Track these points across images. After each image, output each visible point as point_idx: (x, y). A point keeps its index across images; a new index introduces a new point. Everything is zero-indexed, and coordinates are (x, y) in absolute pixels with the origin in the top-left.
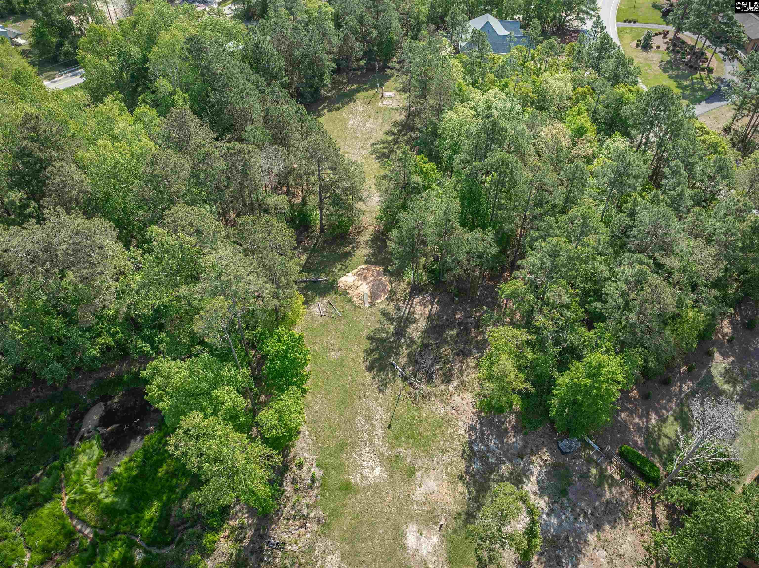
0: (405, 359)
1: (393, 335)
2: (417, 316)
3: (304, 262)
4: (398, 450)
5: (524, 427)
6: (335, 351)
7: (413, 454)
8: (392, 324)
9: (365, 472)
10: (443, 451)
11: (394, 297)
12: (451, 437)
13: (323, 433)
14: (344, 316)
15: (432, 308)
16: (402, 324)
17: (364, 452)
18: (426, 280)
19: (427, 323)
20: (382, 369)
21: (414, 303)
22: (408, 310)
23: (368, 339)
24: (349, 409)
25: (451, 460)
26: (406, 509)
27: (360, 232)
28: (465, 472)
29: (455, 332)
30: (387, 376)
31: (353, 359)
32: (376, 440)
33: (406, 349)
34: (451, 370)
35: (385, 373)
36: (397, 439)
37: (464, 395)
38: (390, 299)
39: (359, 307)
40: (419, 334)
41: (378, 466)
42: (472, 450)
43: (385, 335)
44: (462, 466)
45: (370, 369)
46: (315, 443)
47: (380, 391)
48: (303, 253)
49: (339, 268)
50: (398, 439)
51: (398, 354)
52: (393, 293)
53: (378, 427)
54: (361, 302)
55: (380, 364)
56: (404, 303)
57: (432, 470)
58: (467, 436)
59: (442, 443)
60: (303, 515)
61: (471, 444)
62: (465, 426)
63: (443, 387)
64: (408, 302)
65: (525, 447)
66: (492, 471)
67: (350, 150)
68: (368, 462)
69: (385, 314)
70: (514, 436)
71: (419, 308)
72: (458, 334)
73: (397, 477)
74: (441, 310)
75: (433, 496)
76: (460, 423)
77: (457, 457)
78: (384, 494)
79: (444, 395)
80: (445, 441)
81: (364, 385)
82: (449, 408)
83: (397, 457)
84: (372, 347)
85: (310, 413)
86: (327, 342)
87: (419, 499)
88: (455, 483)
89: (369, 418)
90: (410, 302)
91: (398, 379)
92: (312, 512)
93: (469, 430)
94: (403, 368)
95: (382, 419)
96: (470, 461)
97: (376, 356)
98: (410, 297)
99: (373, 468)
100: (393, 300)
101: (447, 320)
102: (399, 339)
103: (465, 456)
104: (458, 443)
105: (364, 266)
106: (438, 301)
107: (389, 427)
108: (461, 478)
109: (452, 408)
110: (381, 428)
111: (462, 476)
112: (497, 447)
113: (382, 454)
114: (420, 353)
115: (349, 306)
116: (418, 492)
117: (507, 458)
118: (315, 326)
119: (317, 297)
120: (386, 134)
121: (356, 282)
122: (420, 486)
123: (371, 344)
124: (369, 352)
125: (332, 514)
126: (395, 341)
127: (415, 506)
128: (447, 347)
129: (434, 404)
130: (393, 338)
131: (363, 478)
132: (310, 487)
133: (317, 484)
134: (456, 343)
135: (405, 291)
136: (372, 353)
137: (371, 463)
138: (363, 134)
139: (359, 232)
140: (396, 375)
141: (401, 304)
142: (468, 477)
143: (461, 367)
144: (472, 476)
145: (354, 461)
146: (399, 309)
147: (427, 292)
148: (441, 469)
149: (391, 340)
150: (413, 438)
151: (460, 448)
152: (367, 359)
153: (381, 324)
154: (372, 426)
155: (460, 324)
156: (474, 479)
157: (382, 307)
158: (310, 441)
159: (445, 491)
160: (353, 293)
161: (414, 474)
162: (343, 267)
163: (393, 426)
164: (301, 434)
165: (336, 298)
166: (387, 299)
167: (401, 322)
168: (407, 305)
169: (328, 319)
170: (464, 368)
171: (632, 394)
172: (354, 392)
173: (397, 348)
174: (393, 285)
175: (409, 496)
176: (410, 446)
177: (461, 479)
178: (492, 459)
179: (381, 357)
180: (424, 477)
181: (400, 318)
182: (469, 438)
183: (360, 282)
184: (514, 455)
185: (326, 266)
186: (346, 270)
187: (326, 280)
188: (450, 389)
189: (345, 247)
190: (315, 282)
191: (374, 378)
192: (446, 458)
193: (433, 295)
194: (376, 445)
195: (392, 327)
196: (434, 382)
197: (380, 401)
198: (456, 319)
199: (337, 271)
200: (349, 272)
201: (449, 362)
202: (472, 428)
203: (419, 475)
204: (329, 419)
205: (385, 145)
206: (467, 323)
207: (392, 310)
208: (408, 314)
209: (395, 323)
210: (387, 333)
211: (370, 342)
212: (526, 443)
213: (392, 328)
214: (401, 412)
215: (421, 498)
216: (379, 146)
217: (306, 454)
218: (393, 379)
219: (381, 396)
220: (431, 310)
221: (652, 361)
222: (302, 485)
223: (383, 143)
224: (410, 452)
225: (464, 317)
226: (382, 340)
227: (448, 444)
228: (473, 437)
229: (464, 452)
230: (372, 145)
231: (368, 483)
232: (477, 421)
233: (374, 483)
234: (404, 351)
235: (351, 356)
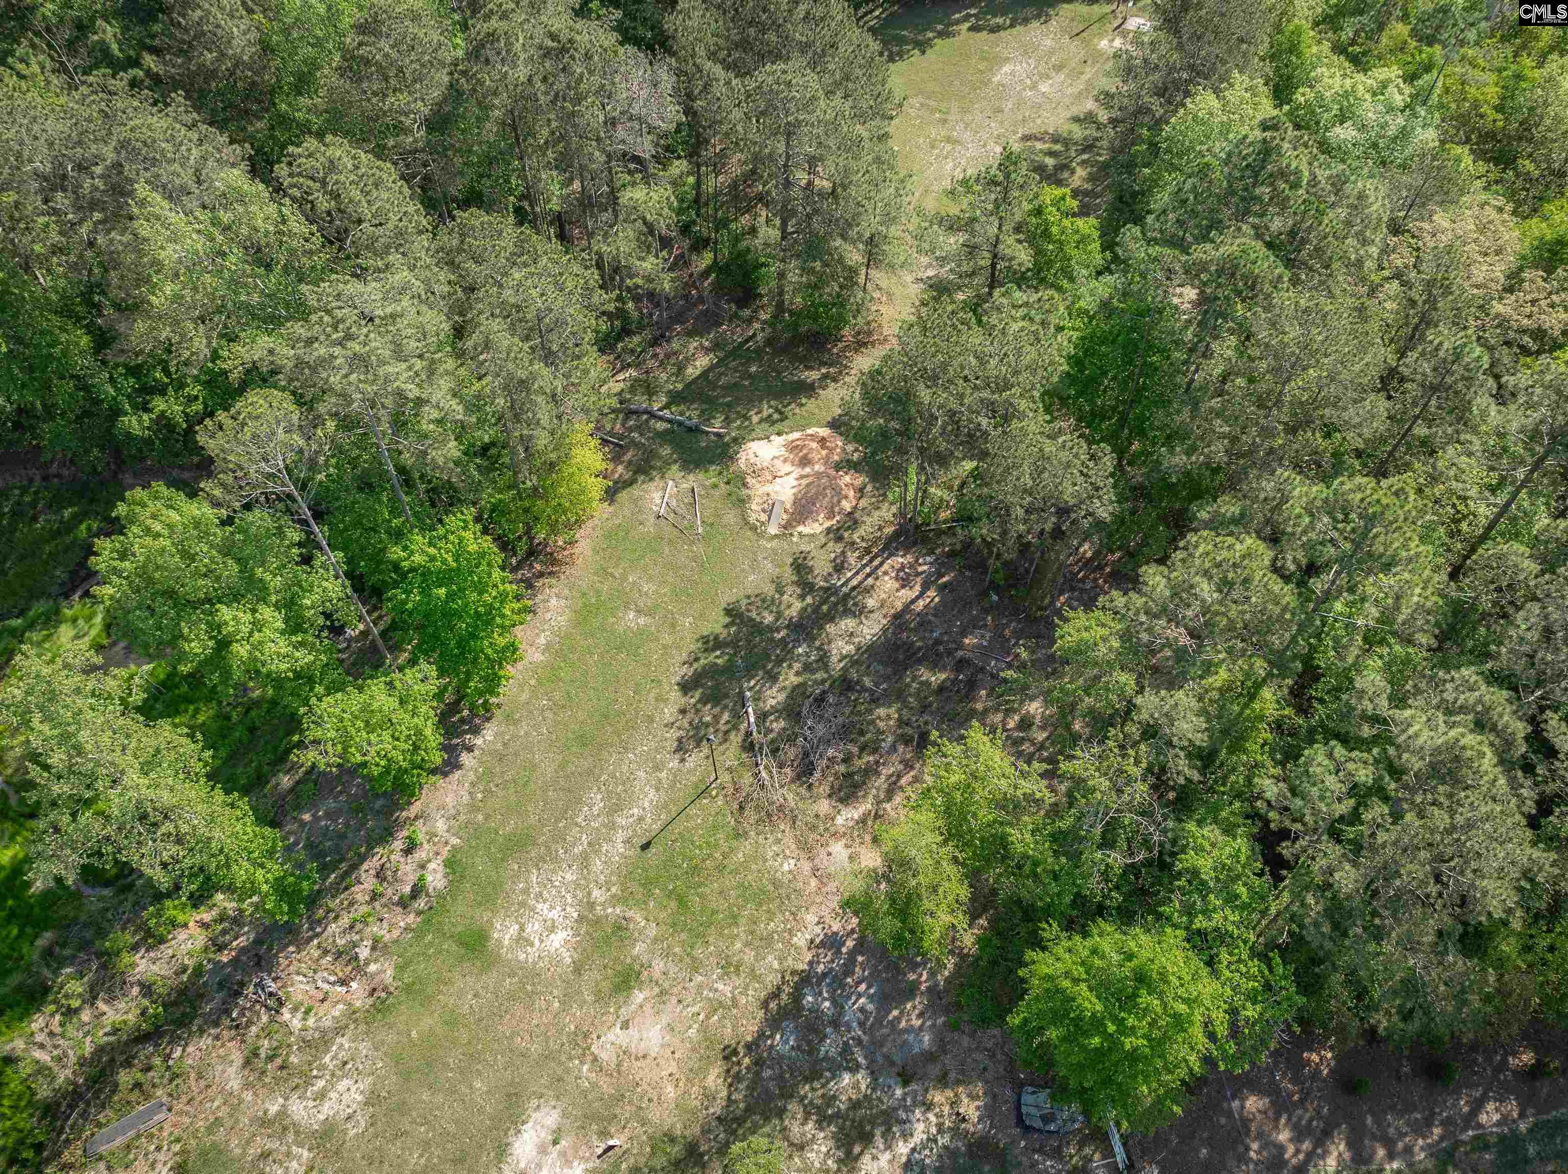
0: (782, 697)
1: (788, 627)
2: (871, 603)
3: (698, 372)
4: (629, 914)
5: (958, 1006)
6: (639, 611)
7: (656, 940)
8: (802, 597)
9: (533, 928)
10: (730, 967)
11: (846, 535)
12: (768, 940)
13: (501, 793)
14: (706, 539)
15: (921, 596)
16: (825, 608)
17: (557, 879)
18: (945, 522)
19: (885, 630)
20: (714, 698)
21: (886, 567)
22: (859, 578)
23: (728, 612)
24: (586, 764)
25: (734, 999)
26: (561, 1063)
27: (865, 344)
28: (749, 1047)
29: (937, 678)
30: (716, 718)
31: (665, 647)
32: (597, 865)
33: (798, 674)
34: (871, 771)
35: (717, 710)
36: (643, 885)
37: (863, 850)
38: (836, 534)
39: (754, 528)
40: (849, 649)
41: (566, 928)
42: (797, 996)
43: (769, 619)
44: (750, 1029)
45: (685, 687)
46: (473, 808)
47: (681, 748)
48: (707, 350)
49: (765, 414)
50: (647, 884)
51: (773, 678)
52: (852, 520)
53: (620, 836)
54: (764, 517)
55: (716, 687)
56: (860, 558)
57: (674, 1000)
58: (808, 957)
59: (738, 945)
60: (356, 958)
61: (805, 980)
62: (818, 930)
63: (824, 806)
64: (871, 561)
65: (930, 1057)
66: (813, 1075)
67: (967, 136)
68: (552, 908)
69: (801, 566)
70: (921, 1015)
71: (888, 584)
72: (941, 689)
73: (591, 976)
74: (938, 612)
75: (639, 1064)
76: (811, 918)
77: (751, 998)
78: (540, 1003)
79: (813, 828)
80: (747, 944)
81: (651, 719)
82: (806, 866)
83: (620, 928)
84: (724, 634)
85: (503, 734)
86: (634, 583)
87: (604, 1055)
88: (707, 1060)
89: (615, 808)
90: (876, 562)
91: (736, 739)
92: (376, 961)
93: (823, 944)
94: (762, 717)
95: (641, 819)
96: (774, 1022)
97: (719, 661)
98: (883, 550)
99: (552, 929)
100: (839, 539)
101: (938, 642)
102: (797, 642)
103: (773, 1005)
104: (776, 965)
105: (824, 432)
106: (945, 585)
107: (646, 847)
108: (729, 1054)
109: (815, 870)
110: (627, 842)
111: (735, 1052)
112: (861, 1024)
113: (591, 905)
114: (820, 700)
115: (731, 517)
116: (611, 1037)
117: (871, 1062)
118: (633, 533)
119: (675, 467)
120: (1076, 120)
121: (778, 463)
122: (625, 1026)
123: (726, 626)
124: (711, 643)
125: (408, 989)
126: (783, 641)
127: (585, 1068)
128: (893, 711)
129: (778, 841)
130: (783, 633)
131: (522, 940)
132: (404, 903)
133: (421, 903)
134: (925, 708)
135: (880, 529)
136: (713, 650)
137: (555, 914)
138: (1018, 105)
139: (861, 343)
140: (735, 728)
141: (852, 557)
142: (747, 1060)
143: (899, 777)
144: (758, 1063)
145: (526, 891)
146: (839, 568)
147: (931, 552)
148: (695, 1009)
149: (778, 636)
150: (682, 901)
151: (773, 979)
152: (697, 659)
153: (780, 590)
154: (612, 826)
155: (961, 665)
156: (757, 1074)
157: (804, 547)
158: (466, 799)
159: (673, 1068)
160: (758, 490)
161: (630, 988)
162: (776, 416)
163: (653, 850)
164: (457, 774)
165: (715, 486)
166: (829, 530)
167: (825, 602)
168: (866, 565)
169: (670, 529)
170: (903, 781)
171: (1315, 1057)
172: (620, 726)
173: (779, 662)
174: (863, 503)
175: (586, 1036)
176: (663, 915)
177: (726, 1058)
178: (829, 1047)
179: (729, 670)
180: (647, 1009)
181: (830, 591)
182: (811, 963)
183: (788, 468)
184: (893, 1064)
185: (738, 400)
186: (778, 427)
187: (718, 435)
188: (840, 820)
189: (810, 368)
190: (690, 429)
191: (683, 711)
192: (724, 989)
193: (942, 564)
194: (592, 877)
195: (798, 605)
196: (810, 787)
197: (664, 775)
198: (960, 646)
199: (755, 419)
200: (779, 434)
201: (875, 751)
202: (832, 942)
203: (639, 996)
204: (534, 767)
205: (1058, 147)
206: (982, 669)
207: (821, 565)
208: (854, 588)
209: (809, 600)
210: (779, 615)
211: (728, 620)
212: (942, 1045)
213: (793, 606)
214: (691, 824)
215: (607, 1055)
216: (1039, 146)
217: (441, 825)
218: (726, 733)
219: (674, 764)
220: (913, 601)
221: (1388, 1013)
222: (390, 891)
223: (1055, 141)
224: (653, 931)
225: (985, 652)
226: (757, 628)
227: (749, 956)
228: (820, 968)
229: (775, 995)
230: (1026, 138)
231: (522, 957)
232: (853, 931)
233: (535, 963)
234: (790, 677)
235: (667, 639)
